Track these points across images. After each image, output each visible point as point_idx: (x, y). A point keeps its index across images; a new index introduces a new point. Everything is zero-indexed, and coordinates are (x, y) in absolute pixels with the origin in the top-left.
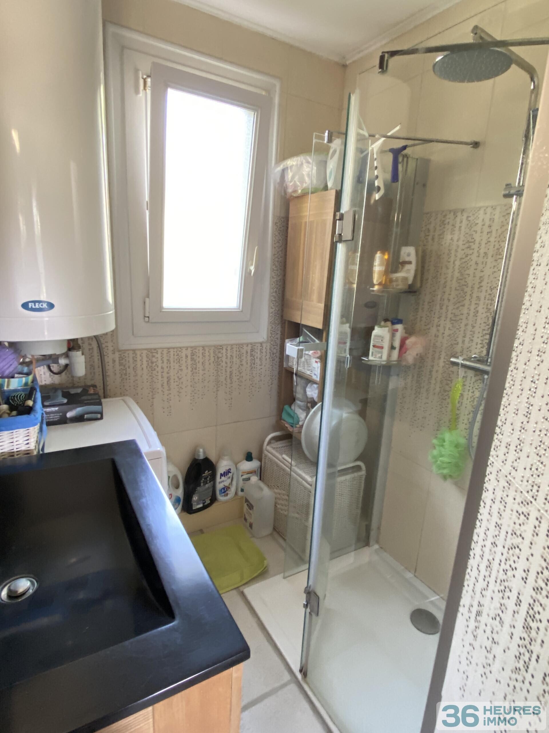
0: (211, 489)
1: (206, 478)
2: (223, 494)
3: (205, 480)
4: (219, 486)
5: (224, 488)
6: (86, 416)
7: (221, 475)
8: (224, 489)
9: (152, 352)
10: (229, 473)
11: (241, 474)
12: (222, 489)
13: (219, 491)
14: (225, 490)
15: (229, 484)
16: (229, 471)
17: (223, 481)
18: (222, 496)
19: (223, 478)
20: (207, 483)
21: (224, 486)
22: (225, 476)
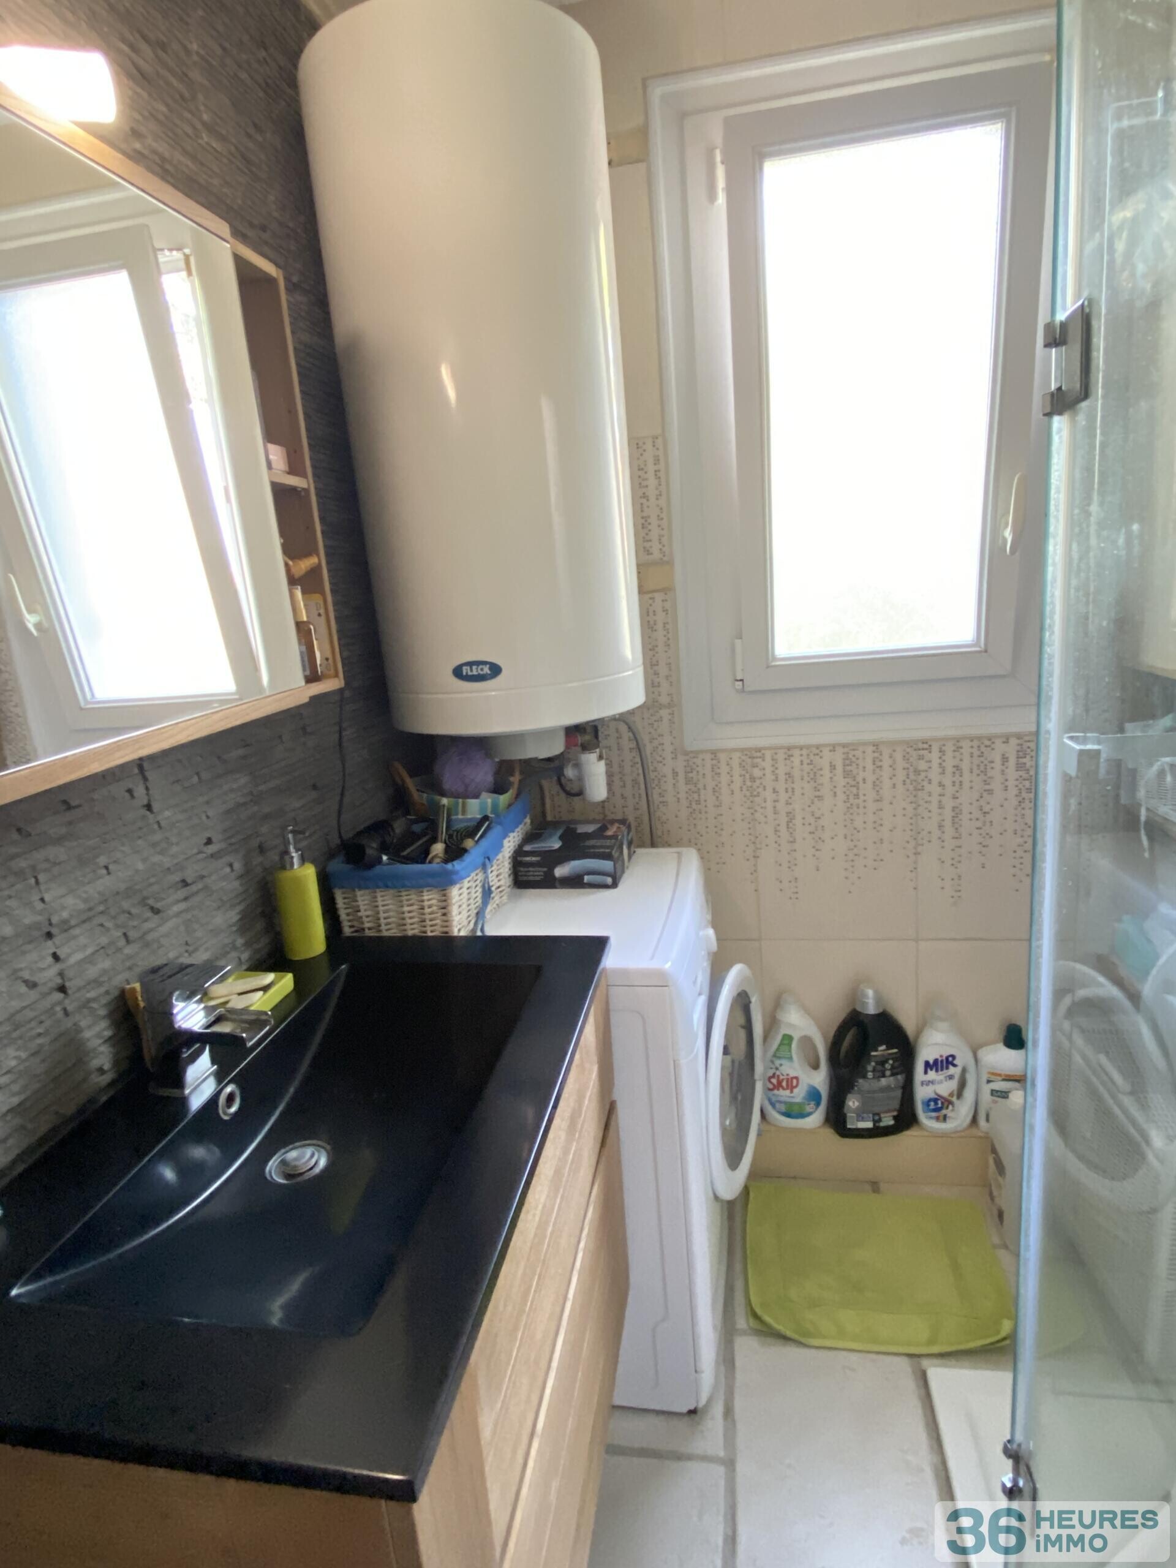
0: (898, 1093)
1: (883, 1063)
2: (934, 1114)
3: (879, 1068)
4: (922, 1093)
5: (935, 1101)
6: (586, 878)
7: (928, 1066)
8: (936, 1103)
9: (753, 755)
10: (951, 1067)
11: (985, 1077)
12: (930, 1100)
13: (923, 1103)
14: (939, 1106)
15: (951, 1095)
16: (948, 1061)
17: (932, 1082)
18: (931, 1118)
19: (932, 1075)
20: (884, 1076)
21: (937, 1094)
22: (937, 1071)
